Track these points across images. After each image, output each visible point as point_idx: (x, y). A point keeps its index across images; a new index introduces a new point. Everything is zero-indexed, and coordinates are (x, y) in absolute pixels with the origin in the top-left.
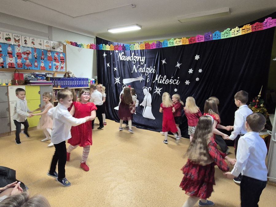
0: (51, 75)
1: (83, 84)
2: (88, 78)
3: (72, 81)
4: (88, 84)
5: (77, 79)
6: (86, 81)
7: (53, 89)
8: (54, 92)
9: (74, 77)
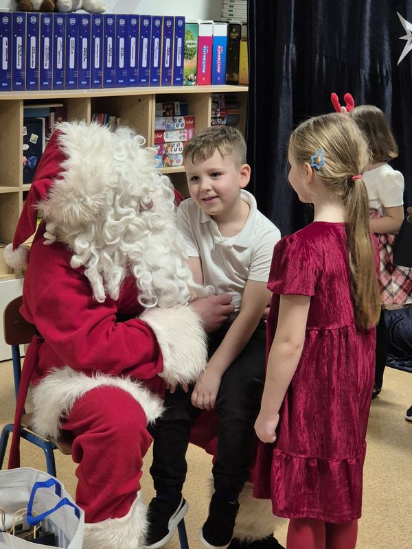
1: (144, 65)
2: (183, 19)
3: (72, 39)
4: (179, 64)
5: (110, 21)
6: (168, 40)
9: (83, 8)
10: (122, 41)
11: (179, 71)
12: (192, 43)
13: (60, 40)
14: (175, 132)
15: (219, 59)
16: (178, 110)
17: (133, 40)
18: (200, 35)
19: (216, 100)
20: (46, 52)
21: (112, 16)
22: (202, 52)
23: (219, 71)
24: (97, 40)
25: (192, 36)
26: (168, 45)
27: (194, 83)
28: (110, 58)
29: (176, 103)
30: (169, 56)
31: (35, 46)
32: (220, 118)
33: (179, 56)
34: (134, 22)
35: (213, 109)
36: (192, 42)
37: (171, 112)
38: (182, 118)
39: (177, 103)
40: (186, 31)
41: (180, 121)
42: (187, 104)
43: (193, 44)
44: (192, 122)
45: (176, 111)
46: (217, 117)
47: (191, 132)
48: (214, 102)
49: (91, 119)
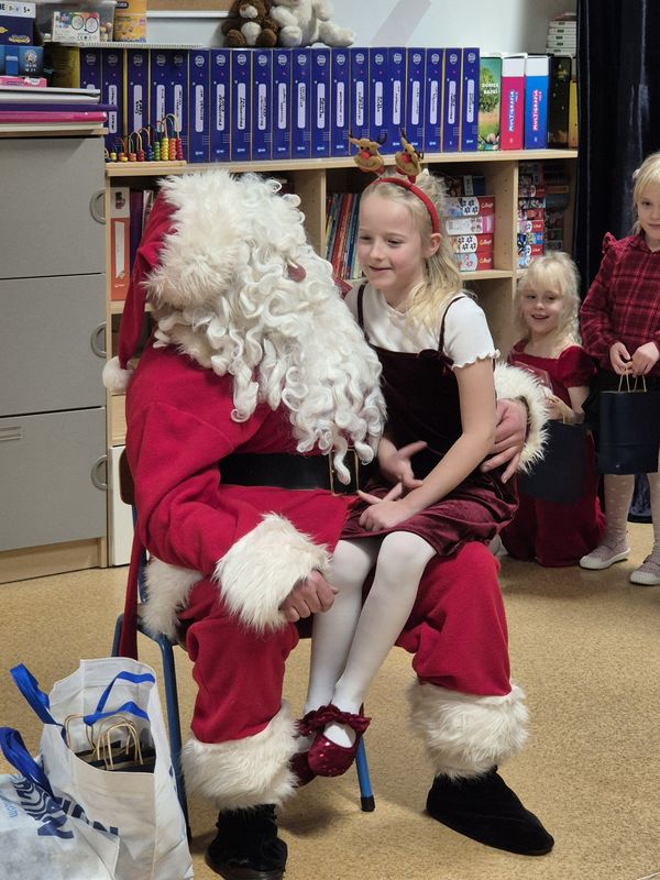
0: (93, 25)
1: (415, 120)
2: (476, 51)
3: (302, 86)
4: (470, 119)
5: (360, 58)
6: (453, 85)
7: (106, 174)
8: (119, 206)
9: (320, 40)
10: (379, 86)
11: (470, 130)
12: (490, 87)
13: (282, 87)
14: (464, 221)
15: (536, 110)
16: (469, 188)
17: (397, 84)
18: (504, 75)
19: (528, 172)
20: (262, 105)
21: (363, 51)
22: (508, 101)
23: (535, 128)
24: (341, 87)
25: (491, 77)
26: (452, 90)
27: (495, 147)
28: (360, 113)
29: (466, 177)
30: (454, 107)
31: (244, 97)
32: (535, 198)
33: (470, 107)
34: (397, 58)
35: (521, 186)
36: (491, 85)
37: (459, 190)
38: (475, 199)
39: (468, 178)
40: (481, 69)
41: (471, 203)
42: (484, 179)
43: (493, 88)
44: (491, 205)
45: (466, 189)
46: (531, 199)
47: (489, 220)
48: (524, 175)
49: (327, 200)
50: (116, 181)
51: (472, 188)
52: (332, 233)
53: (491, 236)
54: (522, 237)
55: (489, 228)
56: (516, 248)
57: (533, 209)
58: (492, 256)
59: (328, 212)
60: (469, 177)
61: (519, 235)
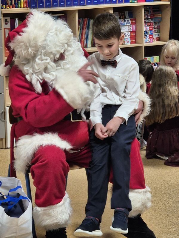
7: (2, 13)
8: (6, 24)
14: (126, 27)
16: (127, 16)
19: (147, 10)
27: (136, 1)
29: (126, 12)
32: (150, 19)
35: (145, 15)
37: (124, 16)
38: (129, 19)
41: (128, 21)
42: (132, 12)
44: (135, 21)
45: (126, 16)
46: (149, 19)
47: (134, 26)
48: (146, 11)
49: (78, 21)
50: (5, 15)
51: (128, 16)
52: (80, 32)
53: (135, 32)
54: (146, 32)
55: (134, 29)
56: (144, 36)
57: (149, 22)
58: (135, 39)
59: (79, 25)
60: (127, 12)
61: (145, 31)
